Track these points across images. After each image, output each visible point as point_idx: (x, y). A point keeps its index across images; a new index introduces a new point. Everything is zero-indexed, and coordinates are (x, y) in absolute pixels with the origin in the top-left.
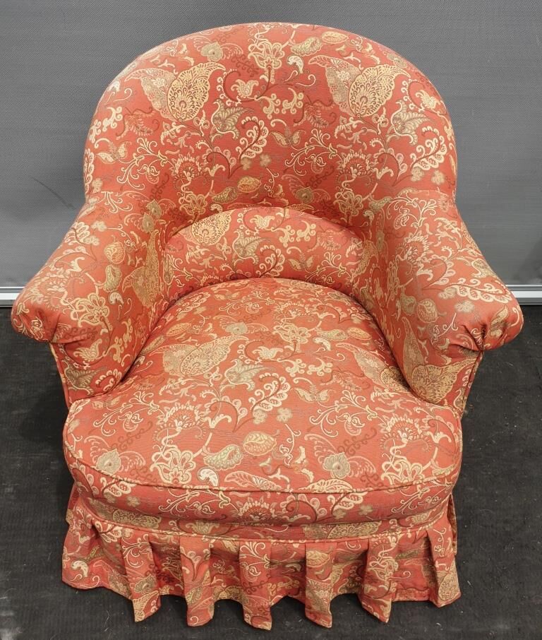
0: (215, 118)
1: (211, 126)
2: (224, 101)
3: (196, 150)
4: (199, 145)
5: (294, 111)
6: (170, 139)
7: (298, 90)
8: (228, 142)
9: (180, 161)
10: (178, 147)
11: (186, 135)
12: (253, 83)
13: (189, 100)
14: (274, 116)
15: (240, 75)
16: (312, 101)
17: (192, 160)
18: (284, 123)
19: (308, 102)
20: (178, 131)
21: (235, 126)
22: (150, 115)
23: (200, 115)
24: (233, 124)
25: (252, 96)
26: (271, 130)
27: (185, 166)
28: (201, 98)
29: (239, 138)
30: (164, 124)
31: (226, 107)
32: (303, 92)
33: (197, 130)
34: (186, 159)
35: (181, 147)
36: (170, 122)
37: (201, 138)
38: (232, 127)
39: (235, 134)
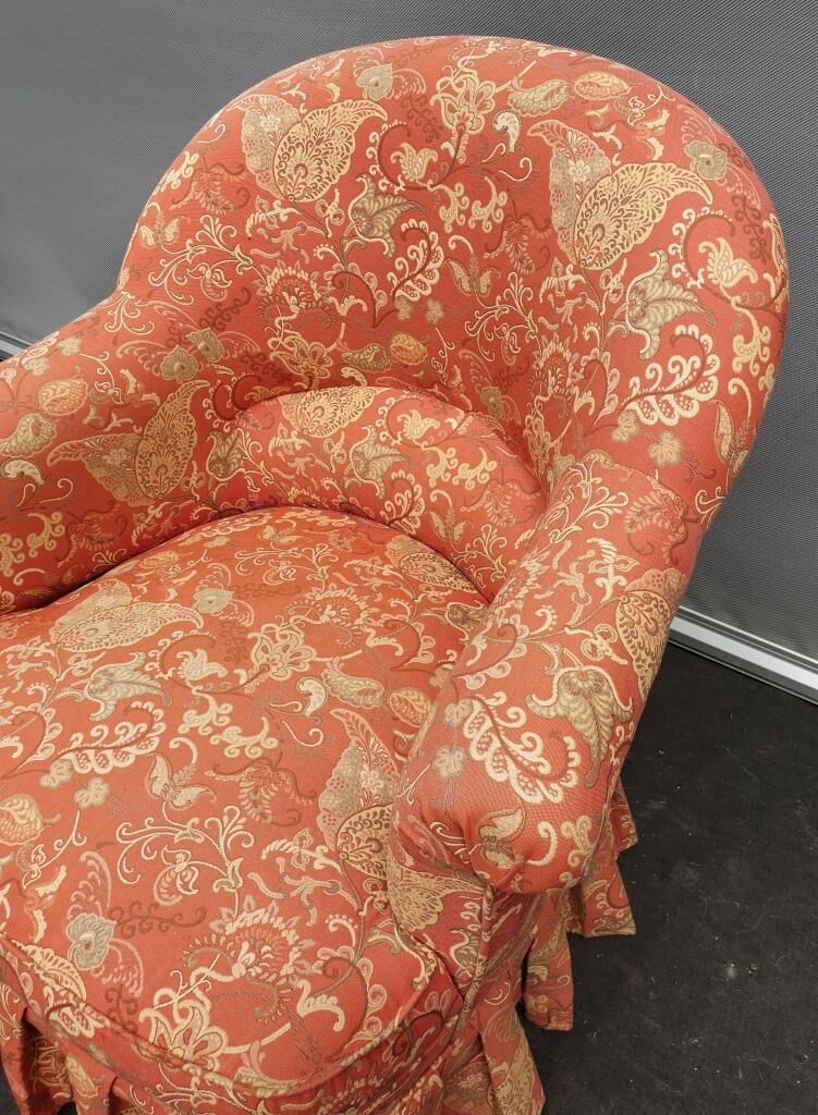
0: (355, 210)
1: (347, 221)
2: (375, 179)
3: (314, 259)
4: (321, 250)
5: (487, 228)
6: (265, 228)
7: (502, 185)
8: (374, 259)
9: (278, 273)
10: (278, 247)
11: (298, 228)
12: (428, 155)
13: (315, 165)
14: (457, 229)
15: (409, 135)
16: (519, 214)
17: (303, 275)
18: (469, 245)
19: (512, 214)
20: (284, 219)
21: (390, 231)
22: (236, 179)
23: (329, 197)
24: (387, 227)
25: (425, 180)
26: (449, 256)
27: (287, 284)
28: (337, 166)
29: (395, 257)
30: (259, 200)
31: (377, 193)
32: (508, 191)
33: (320, 223)
34: (291, 272)
35: (284, 247)
36: (271, 199)
37: (326, 240)
38: (385, 232)
39: (389, 248)
